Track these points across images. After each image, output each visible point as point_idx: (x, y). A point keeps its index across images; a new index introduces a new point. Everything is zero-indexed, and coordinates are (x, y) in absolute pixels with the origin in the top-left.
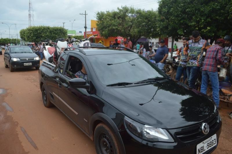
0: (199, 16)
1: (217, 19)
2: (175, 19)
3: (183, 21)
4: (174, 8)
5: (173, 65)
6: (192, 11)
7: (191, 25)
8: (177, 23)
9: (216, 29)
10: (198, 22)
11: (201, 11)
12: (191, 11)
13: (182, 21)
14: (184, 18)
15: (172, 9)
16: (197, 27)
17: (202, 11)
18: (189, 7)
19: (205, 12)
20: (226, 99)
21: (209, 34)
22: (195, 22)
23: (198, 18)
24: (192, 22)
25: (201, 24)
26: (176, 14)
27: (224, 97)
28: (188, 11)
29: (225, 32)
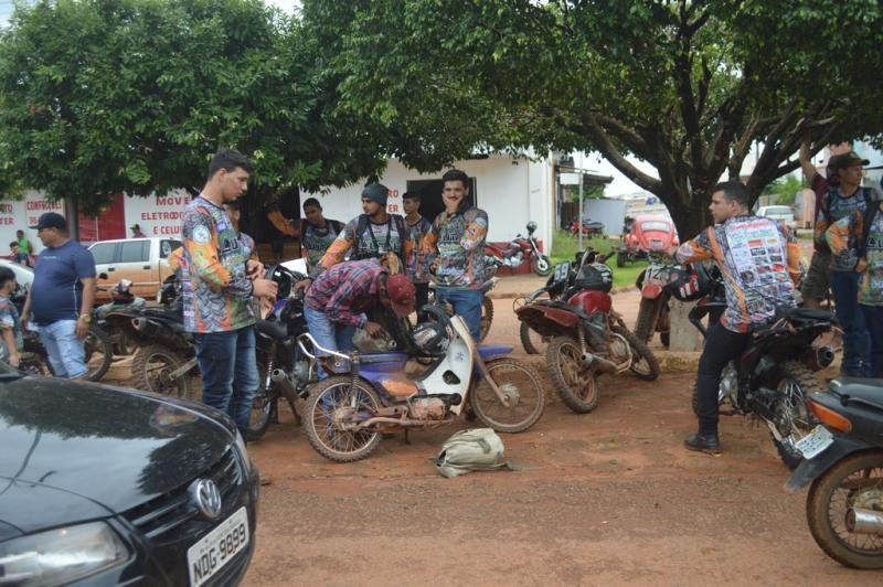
0: (215, 104)
1: (284, 119)
2: (109, 116)
3: (144, 126)
4: (97, 67)
5: (137, 322)
6: (186, 84)
7: (185, 144)
8: (118, 134)
9: (282, 158)
10: (213, 130)
11: (219, 83)
12: (181, 84)
13: (140, 127)
14: (148, 114)
15: (90, 70)
16: (211, 152)
17: (223, 84)
18: (169, 67)
19: (236, 90)
20: (404, 416)
21: (264, 179)
22: (200, 130)
23: (212, 115)
24: (187, 131)
25: (227, 136)
26: (111, 94)
27: (396, 410)
28: (166, 83)
29: (317, 166)
